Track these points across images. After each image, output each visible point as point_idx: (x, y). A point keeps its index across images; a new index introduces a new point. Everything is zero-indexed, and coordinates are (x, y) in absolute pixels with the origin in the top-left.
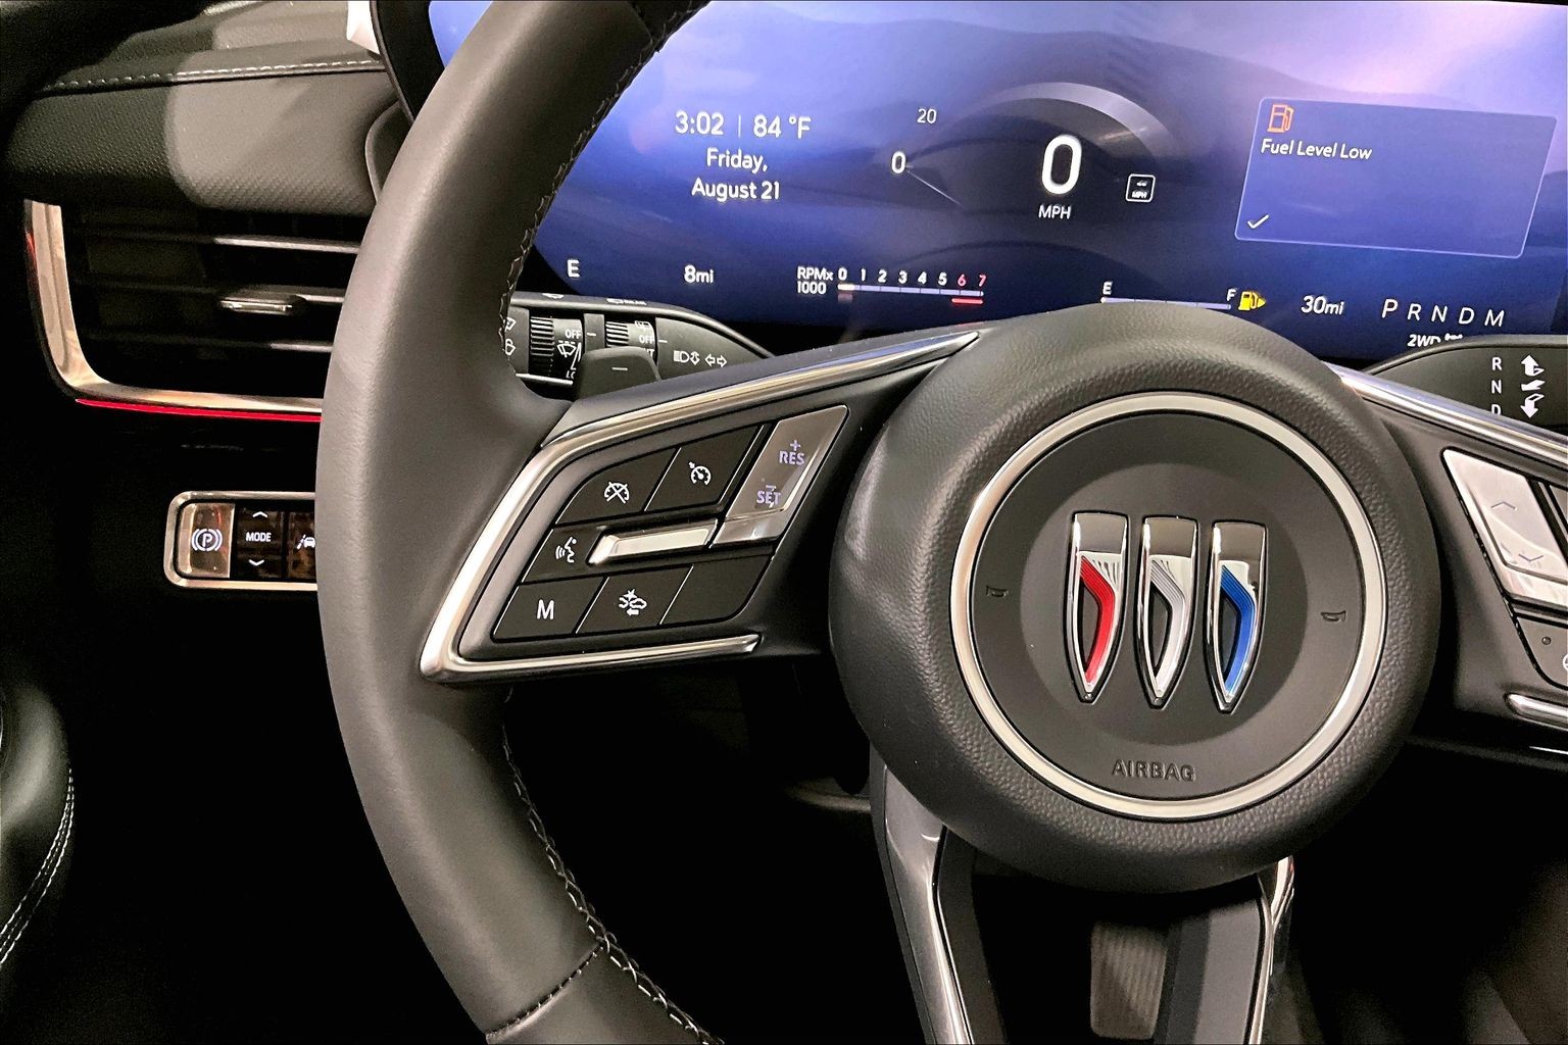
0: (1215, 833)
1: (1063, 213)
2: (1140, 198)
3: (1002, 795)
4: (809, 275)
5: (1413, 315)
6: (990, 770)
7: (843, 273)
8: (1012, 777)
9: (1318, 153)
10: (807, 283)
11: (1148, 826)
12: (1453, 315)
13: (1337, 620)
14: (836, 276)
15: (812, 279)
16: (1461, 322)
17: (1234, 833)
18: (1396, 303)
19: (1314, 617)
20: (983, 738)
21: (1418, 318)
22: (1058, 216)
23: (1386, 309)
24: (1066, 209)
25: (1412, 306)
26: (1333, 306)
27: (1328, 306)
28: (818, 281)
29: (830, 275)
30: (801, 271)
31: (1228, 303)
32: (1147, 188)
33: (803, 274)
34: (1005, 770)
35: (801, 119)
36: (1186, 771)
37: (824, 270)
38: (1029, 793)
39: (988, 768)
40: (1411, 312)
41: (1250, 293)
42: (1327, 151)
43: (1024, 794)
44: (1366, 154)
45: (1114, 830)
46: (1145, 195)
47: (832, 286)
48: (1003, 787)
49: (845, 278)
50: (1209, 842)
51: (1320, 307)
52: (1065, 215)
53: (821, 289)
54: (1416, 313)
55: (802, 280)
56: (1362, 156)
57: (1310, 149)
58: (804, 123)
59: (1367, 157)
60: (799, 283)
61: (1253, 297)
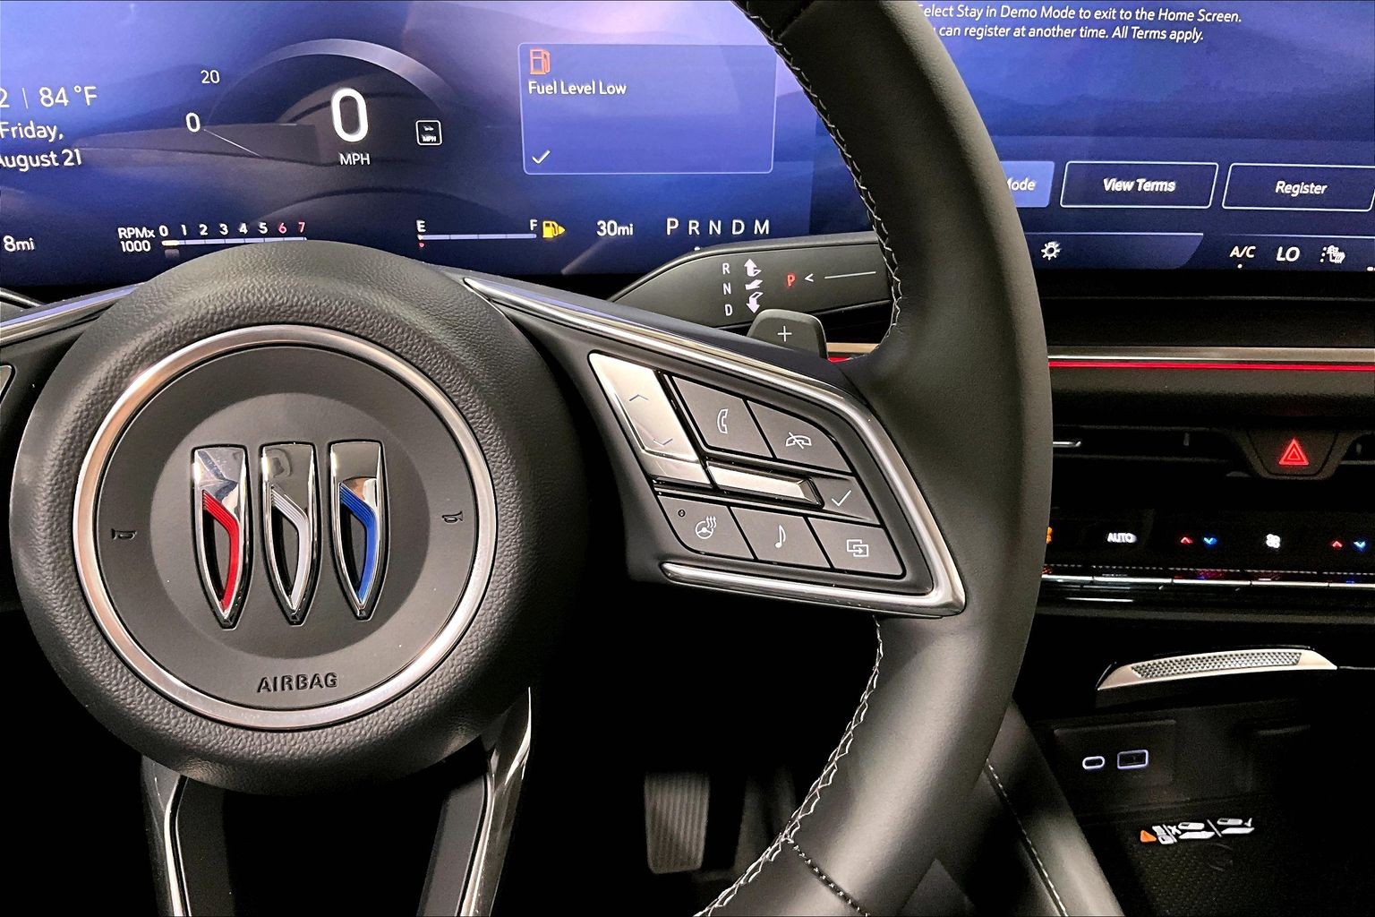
0: (357, 731)
1: (362, 159)
2: (430, 142)
3: (148, 728)
4: (130, 234)
5: (693, 230)
6: (132, 706)
7: (164, 230)
8: (155, 709)
9: (580, 92)
10: (130, 242)
11: (293, 736)
12: (727, 228)
13: (456, 520)
14: (157, 232)
15: (133, 238)
16: (734, 233)
17: (375, 729)
18: (677, 222)
19: (435, 519)
20: (122, 677)
21: (698, 233)
22: (359, 162)
23: (669, 228)
24: (364, 156)
25: (691, 222)
26: (623, 228)
27: (619, 229)
28: (141, 240)
29: (151, 234)
30: (122, 232)
31: (532, 232)
32: (435, 133)
33: (124, 234)
34: (147, 704)
35: (86, 88)
36: (330, 678)
37: (144, 229)
38: (173, 722)
39: (130, 704)
40: (691, 228)
41: (550, 223)
42: (586, 88)
43: (168, 723)
44: (622, 90)
45: (261, 745)
46: (434, 139)
47: (157, 242)
48: (147, 720)
49: (166, 234)
50: (351, 740)
51: (612, 230)
52: (365, 161)
53: (145, 247)
54: (695, 228)
55: (125, 240)
56: (619, 92)
57: (572, 88)
58: (91, 92)
59: (623, 92)
60: (122, 243)
61: (553, 225)
